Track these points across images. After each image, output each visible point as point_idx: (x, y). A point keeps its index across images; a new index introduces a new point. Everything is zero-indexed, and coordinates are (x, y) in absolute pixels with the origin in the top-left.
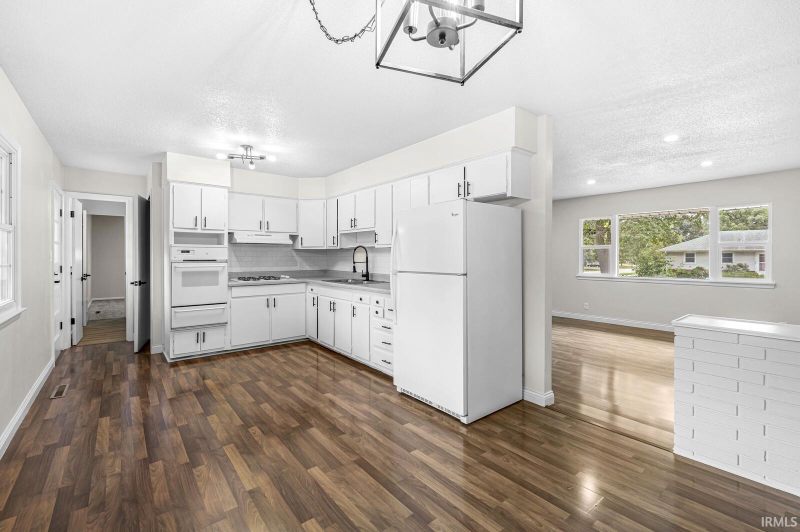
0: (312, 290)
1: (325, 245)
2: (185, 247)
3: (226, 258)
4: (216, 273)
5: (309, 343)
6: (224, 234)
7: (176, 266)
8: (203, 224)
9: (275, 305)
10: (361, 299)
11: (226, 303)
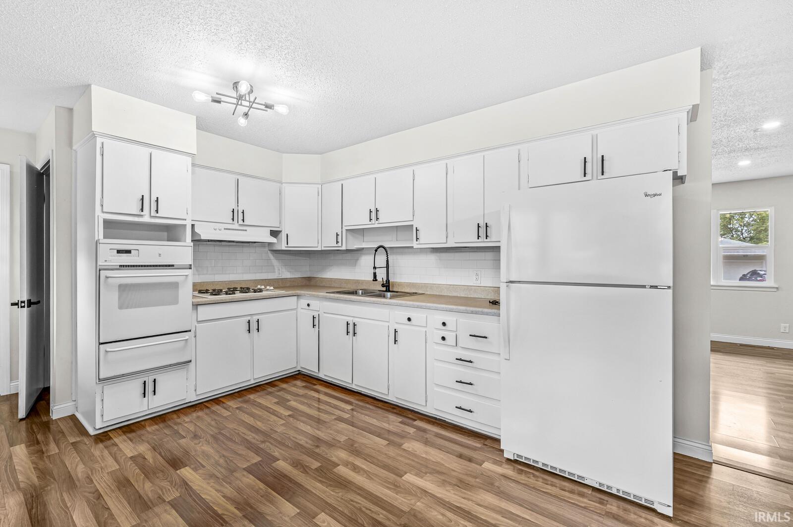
0: (308, 305)
1: (320, 244)
2: (124, 244)
3: (189, 261)
4: (175, 286)
5: (299, 376)
6: (185, 226)
7: (108, 275)
8: (154, 208)
9: (258, 329)
10: (409, 319)
11: (190, 331)
